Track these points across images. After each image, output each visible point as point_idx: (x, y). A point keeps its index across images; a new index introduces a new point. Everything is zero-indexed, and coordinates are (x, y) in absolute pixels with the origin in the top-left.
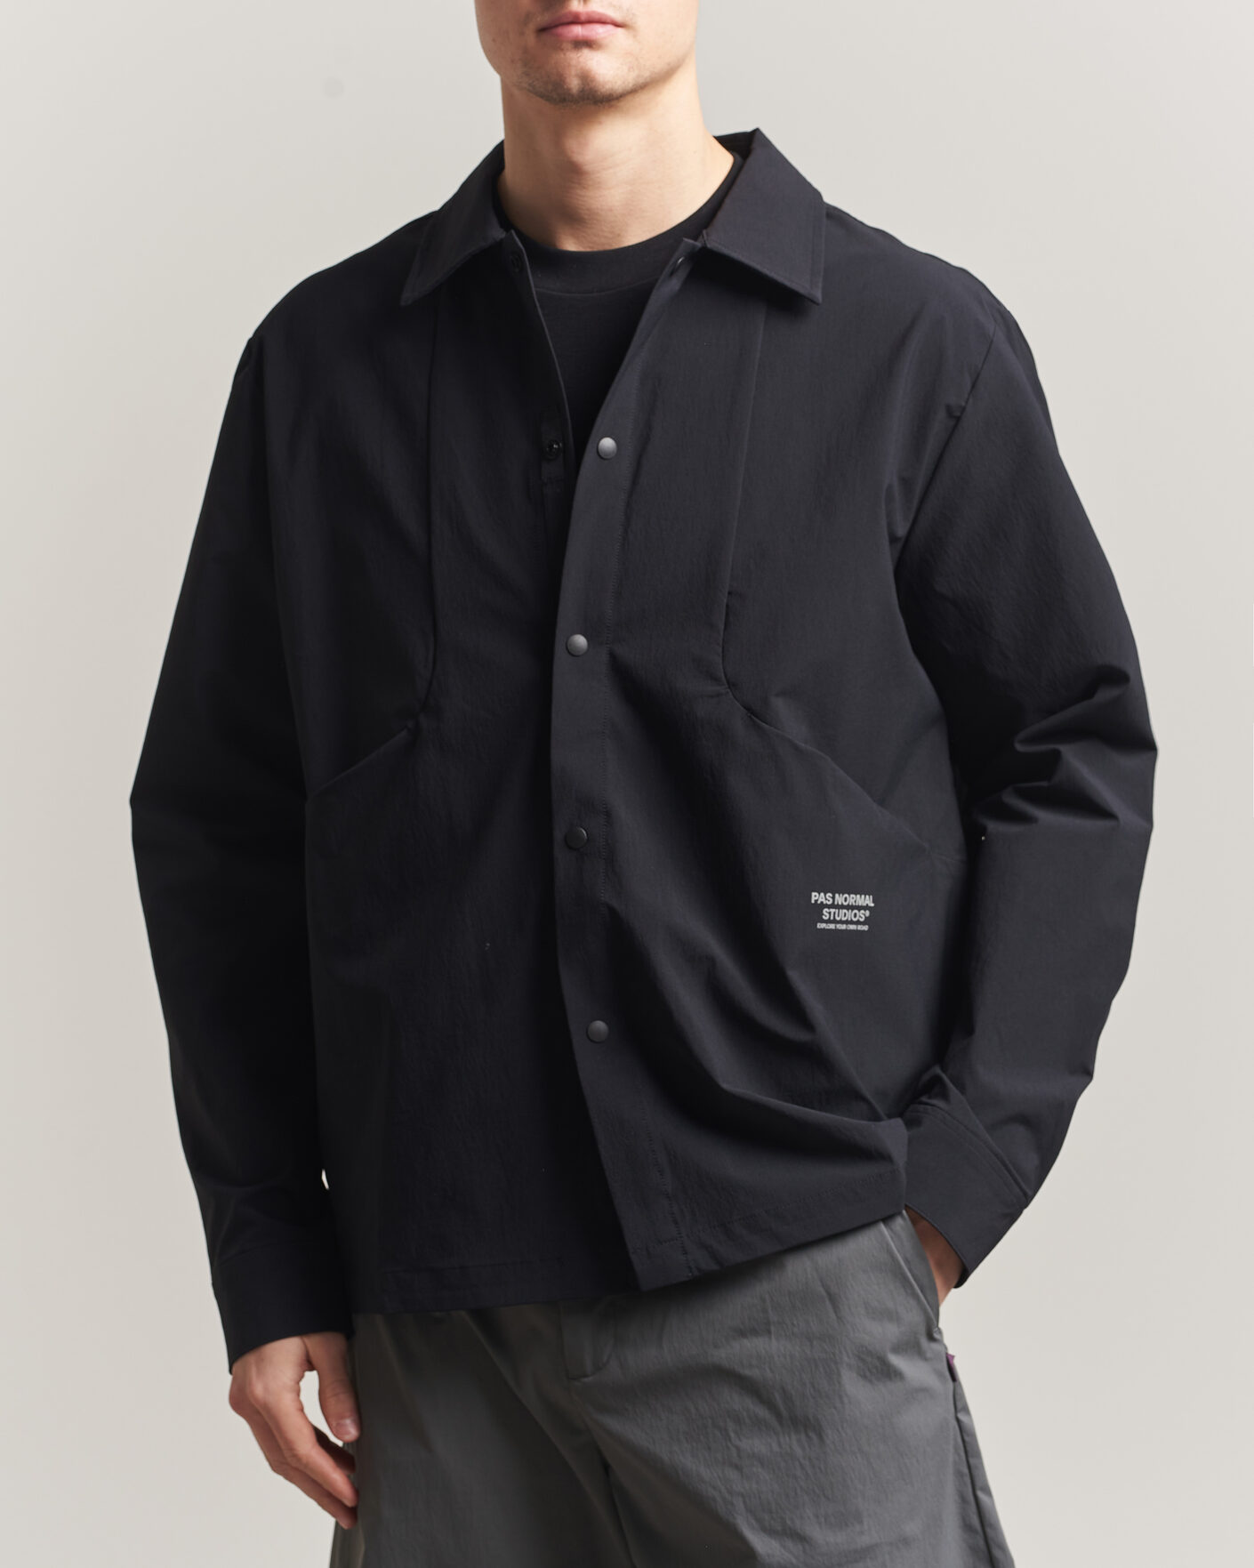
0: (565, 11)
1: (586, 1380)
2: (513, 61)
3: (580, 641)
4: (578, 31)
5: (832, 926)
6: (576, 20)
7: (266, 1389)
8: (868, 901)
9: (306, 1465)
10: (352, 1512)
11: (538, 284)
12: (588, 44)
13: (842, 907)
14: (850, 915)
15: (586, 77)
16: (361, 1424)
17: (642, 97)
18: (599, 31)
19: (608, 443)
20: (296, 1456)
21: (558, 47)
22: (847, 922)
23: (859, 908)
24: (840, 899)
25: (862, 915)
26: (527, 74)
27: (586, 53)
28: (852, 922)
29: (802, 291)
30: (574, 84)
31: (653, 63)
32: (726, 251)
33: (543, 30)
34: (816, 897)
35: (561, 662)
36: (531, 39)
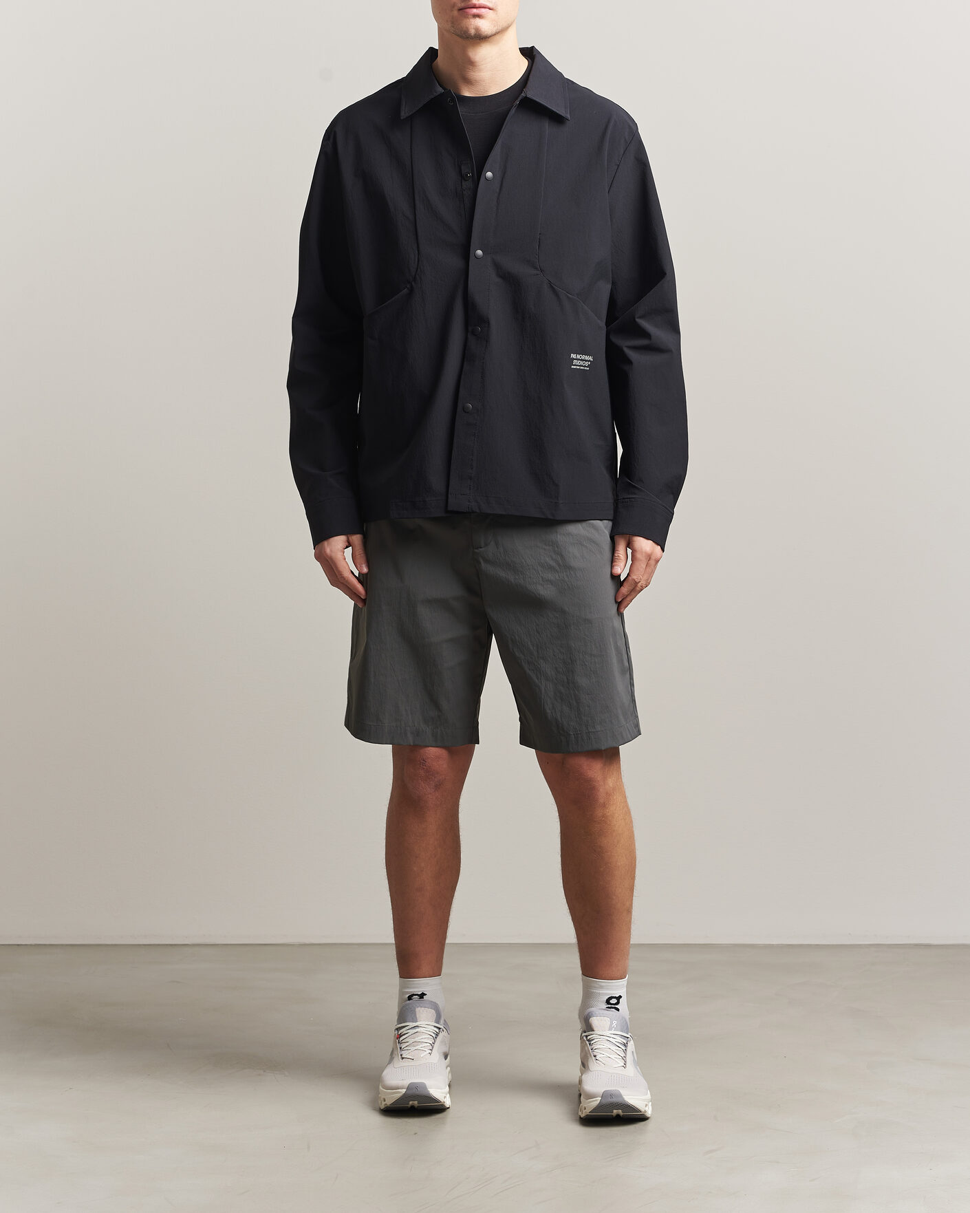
0: (470, 3)
1: (481, 549)
2: (447, 21)
3: (479, 252)
4: (475, 11)
5: (575, 367)
6: (475, 7)
7: (331, 551)
8: (591, 358)
9: (347, 581)
10: (364, 601)
11: (461, 110)
12: (479, 16)
13: (579, 360)
14: (582, 363)
15: (477, 29)
16: (369, 566)
17: (497, 37)
18: (483, 11)
19: (489, 174)
20: (343, 578)
21: (466, 16)
22: (580, 366)
23: (586, 361)
24: (578, 357)
25: (587, 364)
26: (453, 27)
27: (477, 19)
28: (582, 366)
29: (563, 115)
30: (472, 32)
31: (503, 24)
32: (534, 99)
33: (460, 10)
34: (573, 356)
35: (472, 261)
36: (455, 13)
